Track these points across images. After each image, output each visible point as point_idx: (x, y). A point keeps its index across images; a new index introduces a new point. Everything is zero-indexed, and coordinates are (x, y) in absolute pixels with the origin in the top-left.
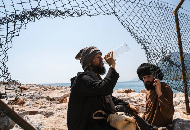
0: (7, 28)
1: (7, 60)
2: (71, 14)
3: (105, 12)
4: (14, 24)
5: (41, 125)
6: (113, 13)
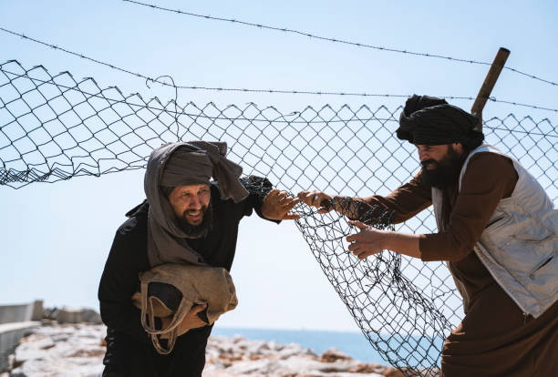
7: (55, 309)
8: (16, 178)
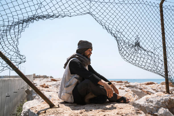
0: (19, 27)
1: (18, 44)
2: (57, 16)
3: (82, 13)
4: (22, 25)
5: (51, 96)
6: (88, 13)
7: (38, 76)
8: (51, 17)
